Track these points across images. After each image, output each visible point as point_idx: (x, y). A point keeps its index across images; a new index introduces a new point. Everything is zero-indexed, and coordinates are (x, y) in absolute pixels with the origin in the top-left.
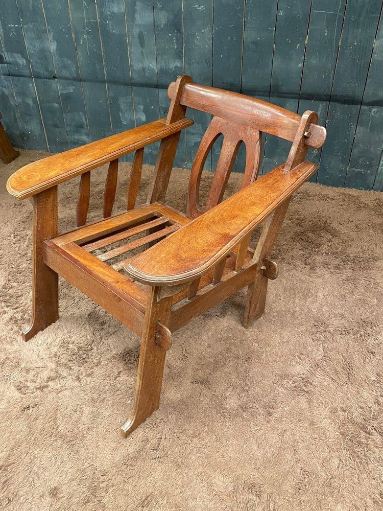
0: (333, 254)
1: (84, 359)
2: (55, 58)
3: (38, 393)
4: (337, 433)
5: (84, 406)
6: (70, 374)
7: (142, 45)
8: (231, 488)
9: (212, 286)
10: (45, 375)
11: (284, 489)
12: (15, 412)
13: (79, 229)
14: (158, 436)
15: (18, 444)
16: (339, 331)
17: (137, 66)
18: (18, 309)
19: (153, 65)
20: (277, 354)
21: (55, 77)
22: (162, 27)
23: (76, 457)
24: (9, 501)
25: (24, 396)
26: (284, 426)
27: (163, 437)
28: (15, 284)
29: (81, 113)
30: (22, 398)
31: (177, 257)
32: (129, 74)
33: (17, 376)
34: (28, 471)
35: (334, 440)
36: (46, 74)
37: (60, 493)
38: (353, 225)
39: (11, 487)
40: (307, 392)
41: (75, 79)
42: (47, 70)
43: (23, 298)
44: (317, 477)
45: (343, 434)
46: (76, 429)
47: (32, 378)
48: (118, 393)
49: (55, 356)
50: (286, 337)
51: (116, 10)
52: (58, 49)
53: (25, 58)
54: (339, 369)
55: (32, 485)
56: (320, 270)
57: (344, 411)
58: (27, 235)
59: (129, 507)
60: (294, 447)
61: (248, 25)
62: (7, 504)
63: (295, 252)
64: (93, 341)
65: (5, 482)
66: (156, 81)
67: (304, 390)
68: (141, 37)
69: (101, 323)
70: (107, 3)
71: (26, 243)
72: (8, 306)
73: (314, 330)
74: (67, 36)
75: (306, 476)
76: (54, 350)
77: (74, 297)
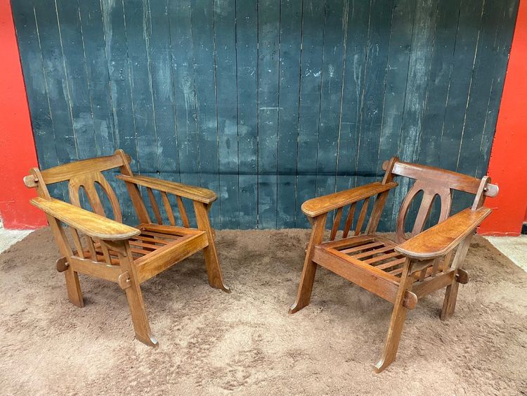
2: (160, 158)
7: (228, 147)
17: (224, 161)
19: (235, 160)
21: (157, 172)
22: (243, 135)
32: (217, 167)
36: (151, 170)
41: (175, 172)
42: (152, 166)
51: (211, 126)
52: (163, 152)
66: (237, 170)
68: (228, 142)
70: (204, 121)
74: (172, 143)
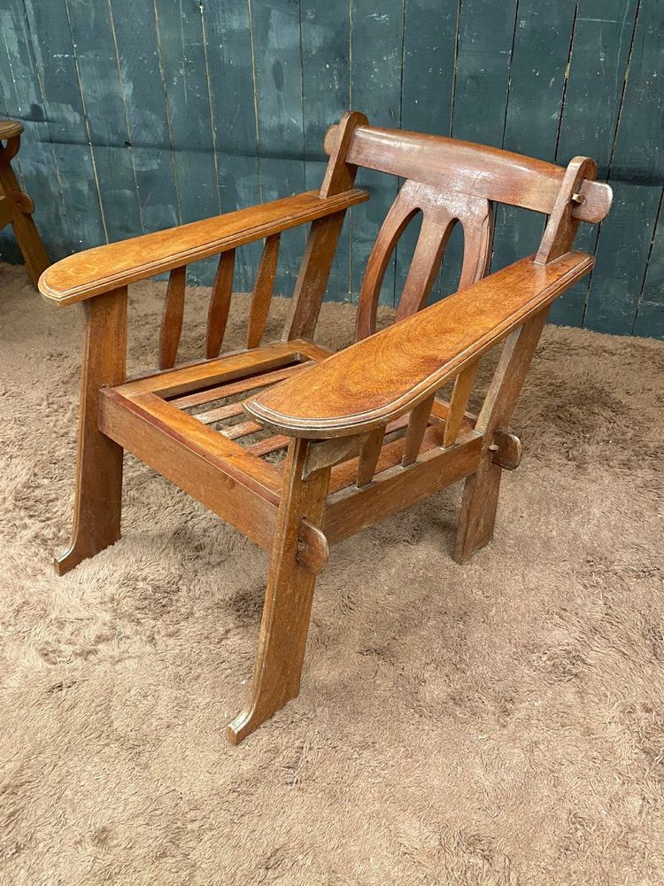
0: (617, 442)
1: (164, 606)
2: (129, 111)
3: (78, 662)
4: (637, 751)
5: (161, 687)
6: (137, 633)
7: (279, 85)
8: (434, 843)
9: (400, 468)
10: (92, 632)
11: (537, 849)
12: (35, 695)
13: (162, 374)
14: (297, 743)
15: (39, 750)
16: (633, 571)
17: (270, 122)
18: (49, 522)
19: (297, 121)
20: (518, 608)
21: (128, 144)
22: (314, 53)
23: (144, 775)
24: (18, 849)
25: (53, 667)
26: (533, 734)
27: (307, 745)
28: (46, 481)
29: (170, 206)
30: (49, 671)
31: (341, 390)
32: (255, 136)
33: (42, 633)
34: (56, 797)
35: (630, 762)
36: (114, 138)
37: (112, 839)
38: (652, 395)
39: (23, 825)
40: (576, 675)
41: (162, 147)
42: (114, 130)
43: (59, 503)
44: (600, 827)
45: (647, 753)
46: (144, 727)
47: (69, 637)
48: (223, 666)
49: (112, 600)
50: (534, 580)
51: (235, 25)
52: (135, 94)
53: (78, 112)
54: (636, 637)
55: (61, 822)
56: (593, 470)
57: (648, 710)
58: (71, 403)
59: (241, 868)
60: (553, 772)
61: (464, 47)
62: (13, 854)
63: (546, 439)
64: (181, 577)
65: (12, 814)
66: (301, 149)
67: (569, 672)
68: (277, 71)
69: (196, 548)
70: (220, 13)
71: (68, 415)
72: (31, 516)
73: (587, 568)
74: (151, 72)
75: (578, 826)
76: (111, 590)
77: (149, 504)
